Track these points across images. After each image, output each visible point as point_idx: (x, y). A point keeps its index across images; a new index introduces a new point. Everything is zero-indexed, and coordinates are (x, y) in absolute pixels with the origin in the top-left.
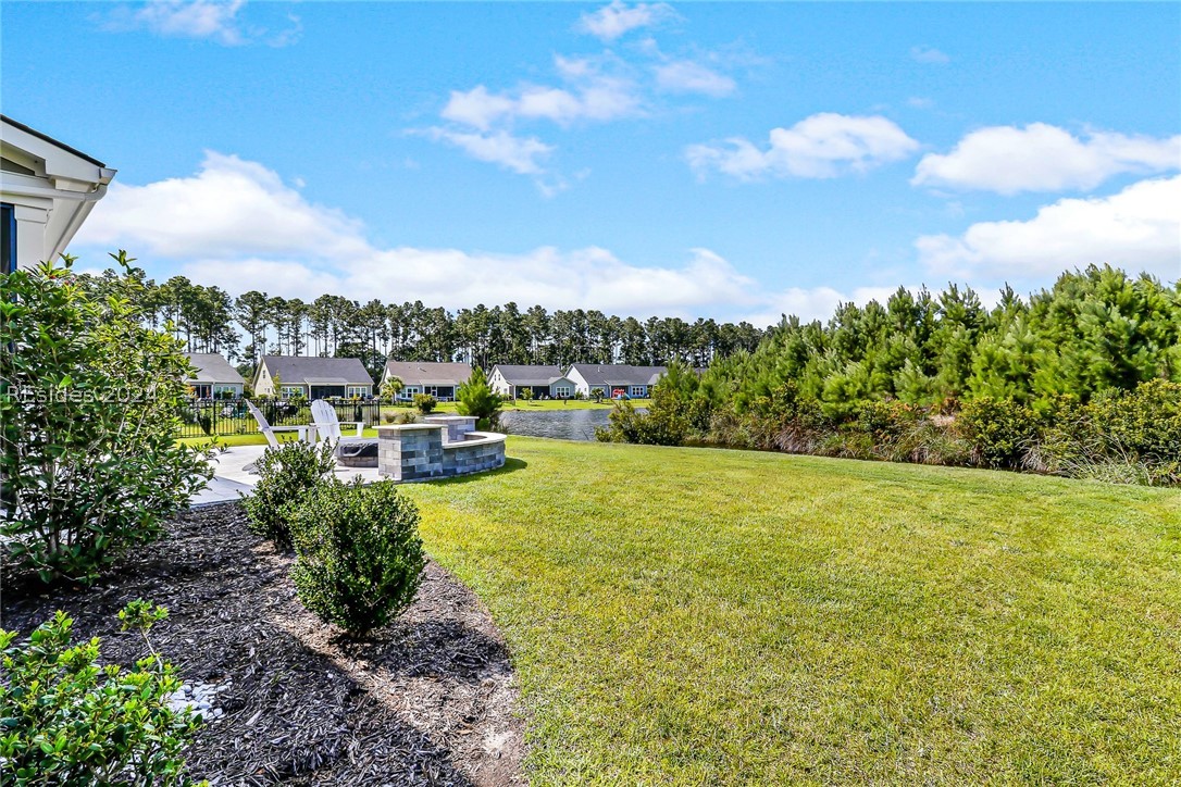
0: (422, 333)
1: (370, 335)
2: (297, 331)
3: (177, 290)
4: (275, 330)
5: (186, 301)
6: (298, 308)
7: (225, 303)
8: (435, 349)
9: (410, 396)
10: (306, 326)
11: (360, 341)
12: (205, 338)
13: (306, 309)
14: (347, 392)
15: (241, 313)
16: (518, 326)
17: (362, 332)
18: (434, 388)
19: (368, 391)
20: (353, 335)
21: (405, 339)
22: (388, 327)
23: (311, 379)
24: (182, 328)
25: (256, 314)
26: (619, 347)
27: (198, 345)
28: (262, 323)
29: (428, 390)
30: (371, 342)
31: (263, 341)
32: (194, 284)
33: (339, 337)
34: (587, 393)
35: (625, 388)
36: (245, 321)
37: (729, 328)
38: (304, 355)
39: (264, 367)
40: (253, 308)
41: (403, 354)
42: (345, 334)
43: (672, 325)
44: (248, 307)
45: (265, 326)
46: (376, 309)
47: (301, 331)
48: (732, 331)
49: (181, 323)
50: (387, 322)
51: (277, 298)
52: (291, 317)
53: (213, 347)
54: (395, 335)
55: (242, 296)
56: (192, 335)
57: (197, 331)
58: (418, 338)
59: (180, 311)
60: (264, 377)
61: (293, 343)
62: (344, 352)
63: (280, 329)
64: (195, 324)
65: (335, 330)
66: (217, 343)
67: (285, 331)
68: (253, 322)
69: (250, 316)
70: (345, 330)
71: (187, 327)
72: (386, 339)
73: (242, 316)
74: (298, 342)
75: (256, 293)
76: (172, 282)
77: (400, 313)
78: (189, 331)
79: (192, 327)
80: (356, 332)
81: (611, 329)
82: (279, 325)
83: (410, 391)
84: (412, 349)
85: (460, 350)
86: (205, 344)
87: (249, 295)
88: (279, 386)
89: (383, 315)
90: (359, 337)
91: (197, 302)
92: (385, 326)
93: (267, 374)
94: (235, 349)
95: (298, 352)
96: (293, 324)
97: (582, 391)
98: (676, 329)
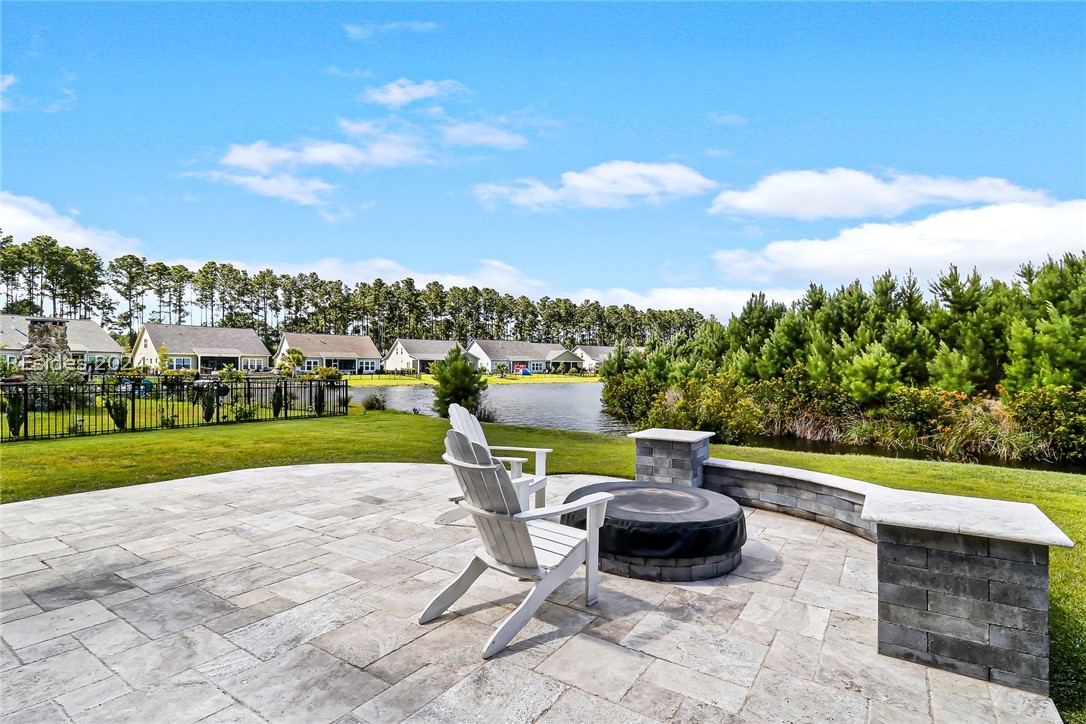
0: (316, 305)
1: (261, 305)
2: (180, 299)
3: (41, 251)
4: (156, 297)
5: (52, 263)
6: (183, 275)
7: (97, 267)
8: (331, 321)
9: (309, 368)
10: (190, 293)
11: (249, 311)
12: (73, 304)
13: (191, 277)
14: (241, 363)
15: (115, 278)
16: (416, 302)
17: (252, 302)
18: (335, 361)
19: (264, 363)
20: (242, 305)
21: (297, 310)
22: (281, 298)
23: (200, 350)
24: (47, 292)
25: (132, 279)
26: (513, 325)
27: (66, 310)
28: (140, 288)
29: (329, 363)
30: (261, 312)
31: (142, 308)
32: (61, 245)
33: (227, 306)
34: (489, 368)
35: (525, 363)
36: (119, 287)
37: (614, 310)
38: (188, 323)
39: (146, 336)
40: (129, 273)
41: (295, 325)
42: (233, 303)
43: (562, 305)
44: (124, 272)
45: (143, 292)
46: (267, 281)
47: (184, 299)
48: (616, 312)
49: (45, 287)
50: (279, 292)
51: (158, 264)
52: (173, 284)
53: (83, 313)
54: (288, 305)
55: (117, 260)
56: (57, 300)
57: (64, 296)
58: (312, 309)
59: (45, 274)
60: (146, 346)
61: (175, 311)
62: (232, 321)
63: (161, 296)
64: (61, 288)
65: (222, 299)
66: (87, 309)
67: (166, 298)
68: (129, 288)
69: (126, 281)
70: (234, 299)
71: (52, 290)
72: (278, 310)
73: (116, 282)
74: (181, 311)
75: (132, 257)
76: (37, 241)
77: (294, 283)
78: (54, 297)
79: (58, 291)
80: (245, 302)
81: (505, 307)
82: (160, 293)
83: (309, 363)
84: (306, 322)
85: (355, 323)
86: (72, 310)
87: (124, 259)
88: (165, 356)
89: (275, 286)
90: (248, 307)
91: (65, 265)
92: (276, 297)
93: (150, 342)
94: (110, 316)
95: (180, 321)
96: (175, 290)
97: (485, 366)
98: (566, 308)
